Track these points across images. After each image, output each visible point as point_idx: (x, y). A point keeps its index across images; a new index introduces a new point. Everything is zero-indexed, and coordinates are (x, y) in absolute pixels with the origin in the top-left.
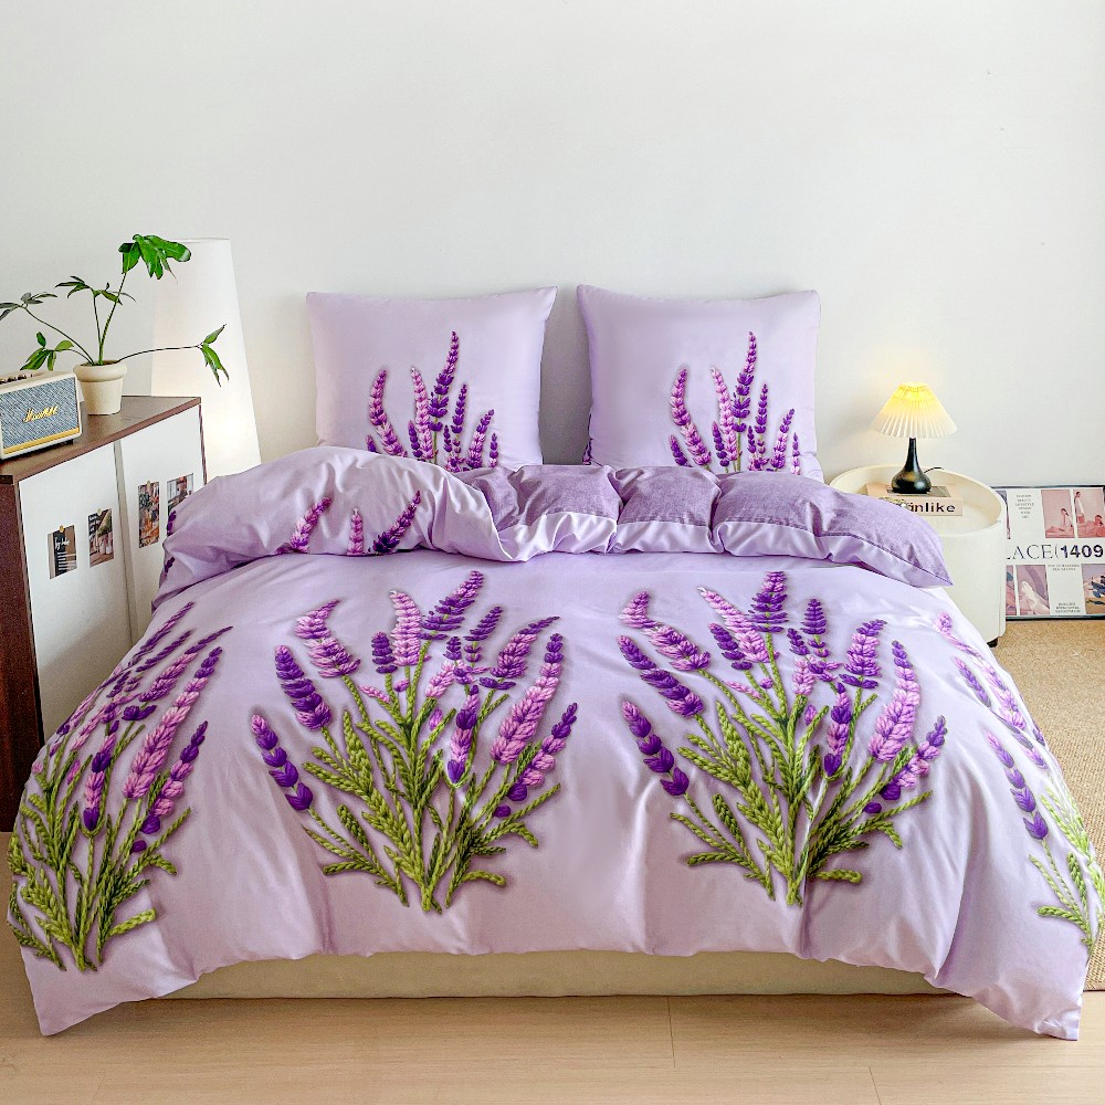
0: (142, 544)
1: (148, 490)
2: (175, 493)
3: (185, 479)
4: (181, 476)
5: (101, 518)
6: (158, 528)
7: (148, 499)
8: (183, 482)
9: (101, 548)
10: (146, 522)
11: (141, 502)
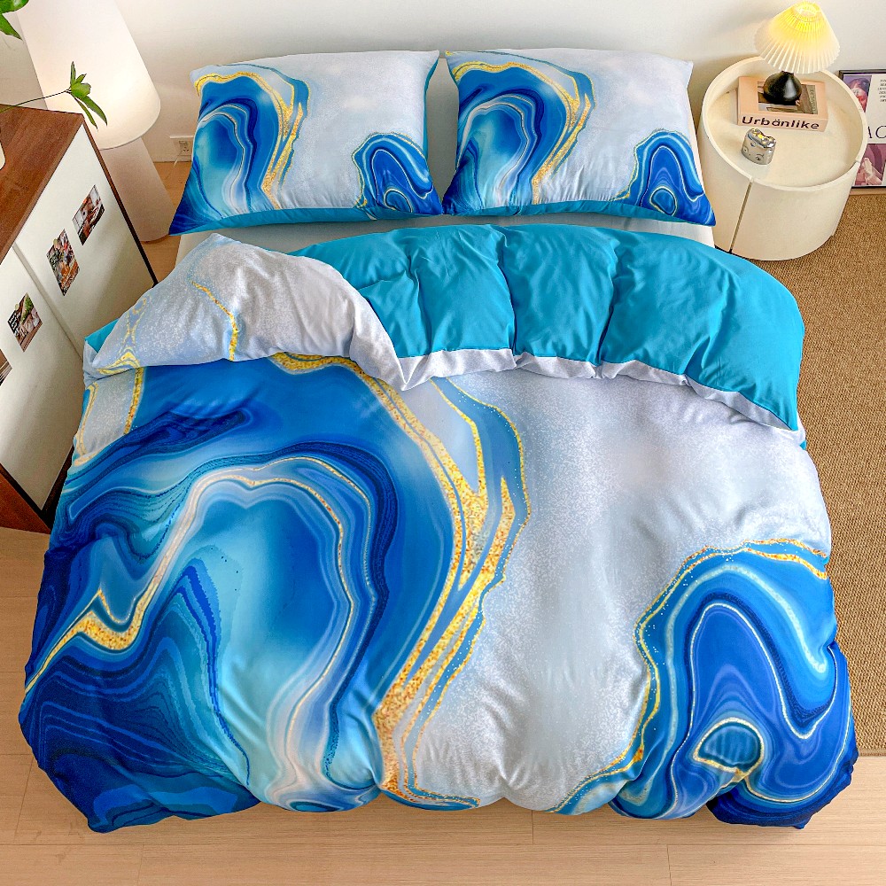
0: (64, 292)
1: (56, 247)
2: (81, 219)
3: (89, 198)
4: (84, 199)
5: (19, 310)
6: (76, 263)
7: (59, 254)
8: (87, 204)
9: (30, 330)
10: (63, 272)
11: (52, 264)
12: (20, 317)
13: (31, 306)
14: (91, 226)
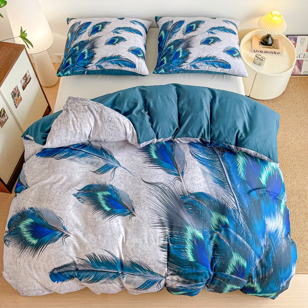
0: (16, 107)
1: (14, 91)
2: (23, 81)
3: (26, 74)
5: (1, 113)
6: (21, 97)
7: (15, 94)
8: (25, 77)
9: (4, 120)
10: (16, 100)
11: (12, 97)
13: (5, 112)
14: (26, 84)
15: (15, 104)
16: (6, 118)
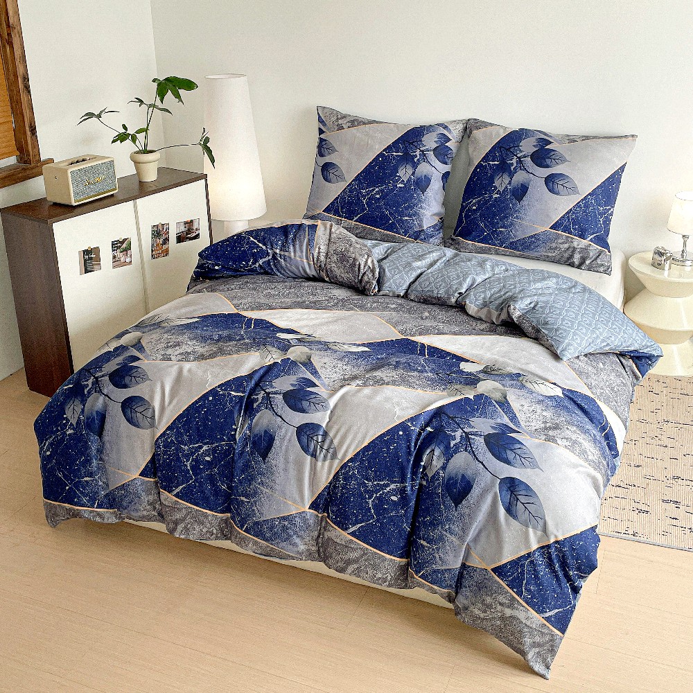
0: (153, 258)
1: (160, 227)
2: (182, 229)
3: (192, 221)
4: (189, 219)
5: (122, 242)
6: (168, 249)
7: (159, 233)
8: (190, 224)
9: (122, 259)
10: (158, 245)
11: (153, 234)
12: (120, 247)
13: (129, 248)
14: (187, 238)
15: (152, 251)
16: (128, 260)
